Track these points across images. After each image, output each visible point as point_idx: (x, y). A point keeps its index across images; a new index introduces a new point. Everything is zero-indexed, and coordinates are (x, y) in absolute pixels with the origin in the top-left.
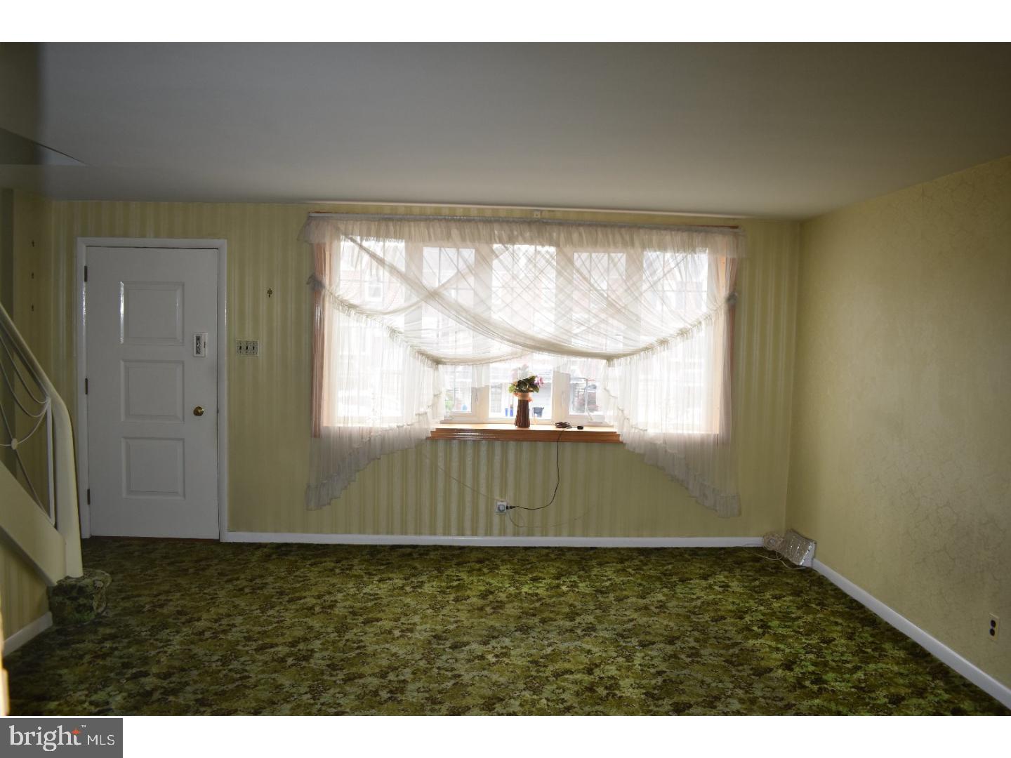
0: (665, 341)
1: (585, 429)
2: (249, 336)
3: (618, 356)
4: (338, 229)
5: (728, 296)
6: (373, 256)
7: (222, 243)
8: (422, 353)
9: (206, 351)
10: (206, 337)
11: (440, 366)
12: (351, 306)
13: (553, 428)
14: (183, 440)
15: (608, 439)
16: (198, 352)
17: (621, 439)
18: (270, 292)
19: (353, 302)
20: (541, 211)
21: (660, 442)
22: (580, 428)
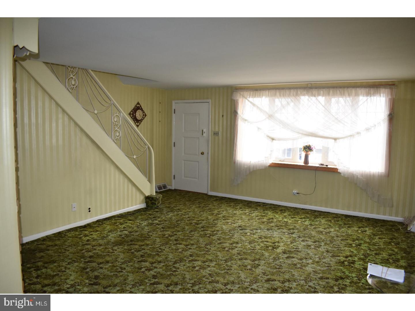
0: (359, 133)
1: (329, 166)
2: (217, 130)
3: (339, 138)
4: (240, 94)
5: (388, 114)
6: (251, 103)
7: (210, 101)
8: (268, 136)
9: (204, 135)
10: (204, 130)
11: (274, 141)
12: (246, 120)
13: (318, 165)
14: (198, 162)
15: (334, 171)
16: (202, 135)
17: (339, 171)
18: (223, 116)
19: (246, 119)
20: (311, 84)
21: (355, 173)
22: (327, 166)
